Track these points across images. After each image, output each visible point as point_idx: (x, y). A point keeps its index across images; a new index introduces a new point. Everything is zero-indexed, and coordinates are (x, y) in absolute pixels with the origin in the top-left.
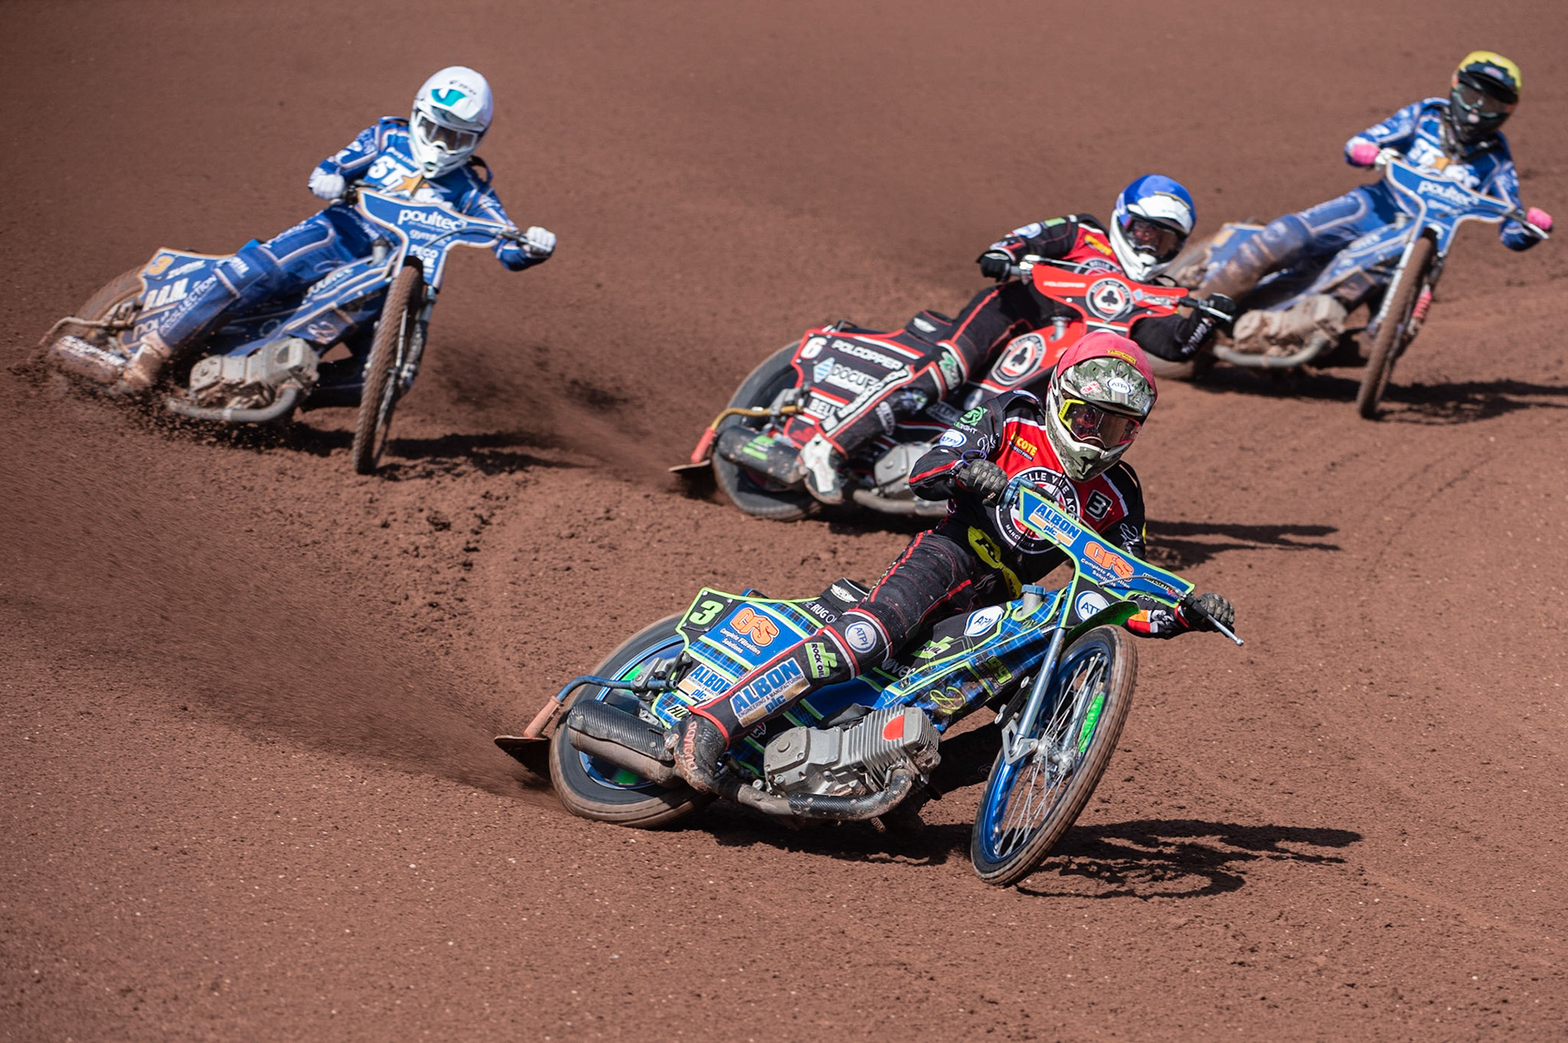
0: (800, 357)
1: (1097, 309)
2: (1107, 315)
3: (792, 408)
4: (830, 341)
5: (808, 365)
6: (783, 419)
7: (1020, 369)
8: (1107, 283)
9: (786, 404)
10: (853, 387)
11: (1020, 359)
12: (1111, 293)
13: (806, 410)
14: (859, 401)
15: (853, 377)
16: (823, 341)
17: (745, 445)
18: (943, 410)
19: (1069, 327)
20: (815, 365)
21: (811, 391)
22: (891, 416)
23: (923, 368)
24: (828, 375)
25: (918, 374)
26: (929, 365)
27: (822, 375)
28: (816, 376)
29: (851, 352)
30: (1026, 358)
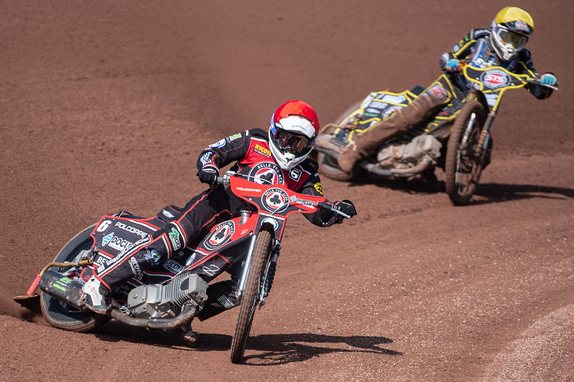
1: (266, 206)
2: (273, 210)
3: (86, 261)
4: (114, 222)
5: (100, 236)
6: (81, 268)
7: (219, 241)
8: (275, 190)
9: (83, 259)
10: (118, 247)
11: (220, 236)
12: (276, 197)
13: (94, 263)
14: (119, 255)
16: (110, 222)
17: (55, 282)
18: (173, 265)
19: (250, 217)
20: (104, 236)
21: (99, 251)
22: (138, 265)
23: (158, 237)
24: (109, 242)
25: (155, 240)
26: (163, 235)
27: (107, 242)
28: (103, 242)
29: (125, 229)
30: (224, 235)
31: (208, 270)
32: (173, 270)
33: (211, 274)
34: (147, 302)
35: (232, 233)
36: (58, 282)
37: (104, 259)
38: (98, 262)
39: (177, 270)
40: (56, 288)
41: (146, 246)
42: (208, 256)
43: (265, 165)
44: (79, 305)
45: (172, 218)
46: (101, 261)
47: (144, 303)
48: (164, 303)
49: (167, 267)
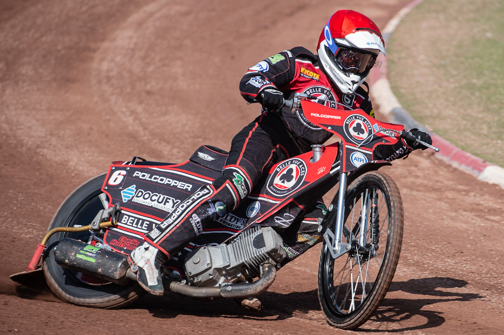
0: (107, 185)
1: (351, 136)
2: (359, 142)
3: (108, 223)
5: (116, 189)
6: (101, 231)
7: (289, 185)
8: (356, 118)
9: (103, 220)
10: (148, 203)
11: (287, 177)
12: (359, 125)
13: (119, 224)
14: (175, 215)
15: (154, 198)
16: (124, 172)
17: (77, 252)
18: (229, 218)
19: (323, 152)
20: (121, 190)
21: (121, 210)
22: (200, 223)
23: (221, 185)
24: (133, 197)
25: (219, 190)
26: (226, 182)
27: (129, 197)
28: (123, 198)
29: (150, 179)
30: (293, 177)
31: (282, 220)
32: (230, 224)
33: (285, 225)
34: (213, 267)
35: (304, 173)
36: (81, 252)
37: (131, 218)
38: (122, 222)
39: (236, 223)
40: (81, 259)
41: (209, 198)
42: (280, 204)
43: (315, 90)
44: (117, 278)
45: (212, 161)
46: (128, 220)
47: (210, 268)
48: (234, 266)
49: (221, 221)
